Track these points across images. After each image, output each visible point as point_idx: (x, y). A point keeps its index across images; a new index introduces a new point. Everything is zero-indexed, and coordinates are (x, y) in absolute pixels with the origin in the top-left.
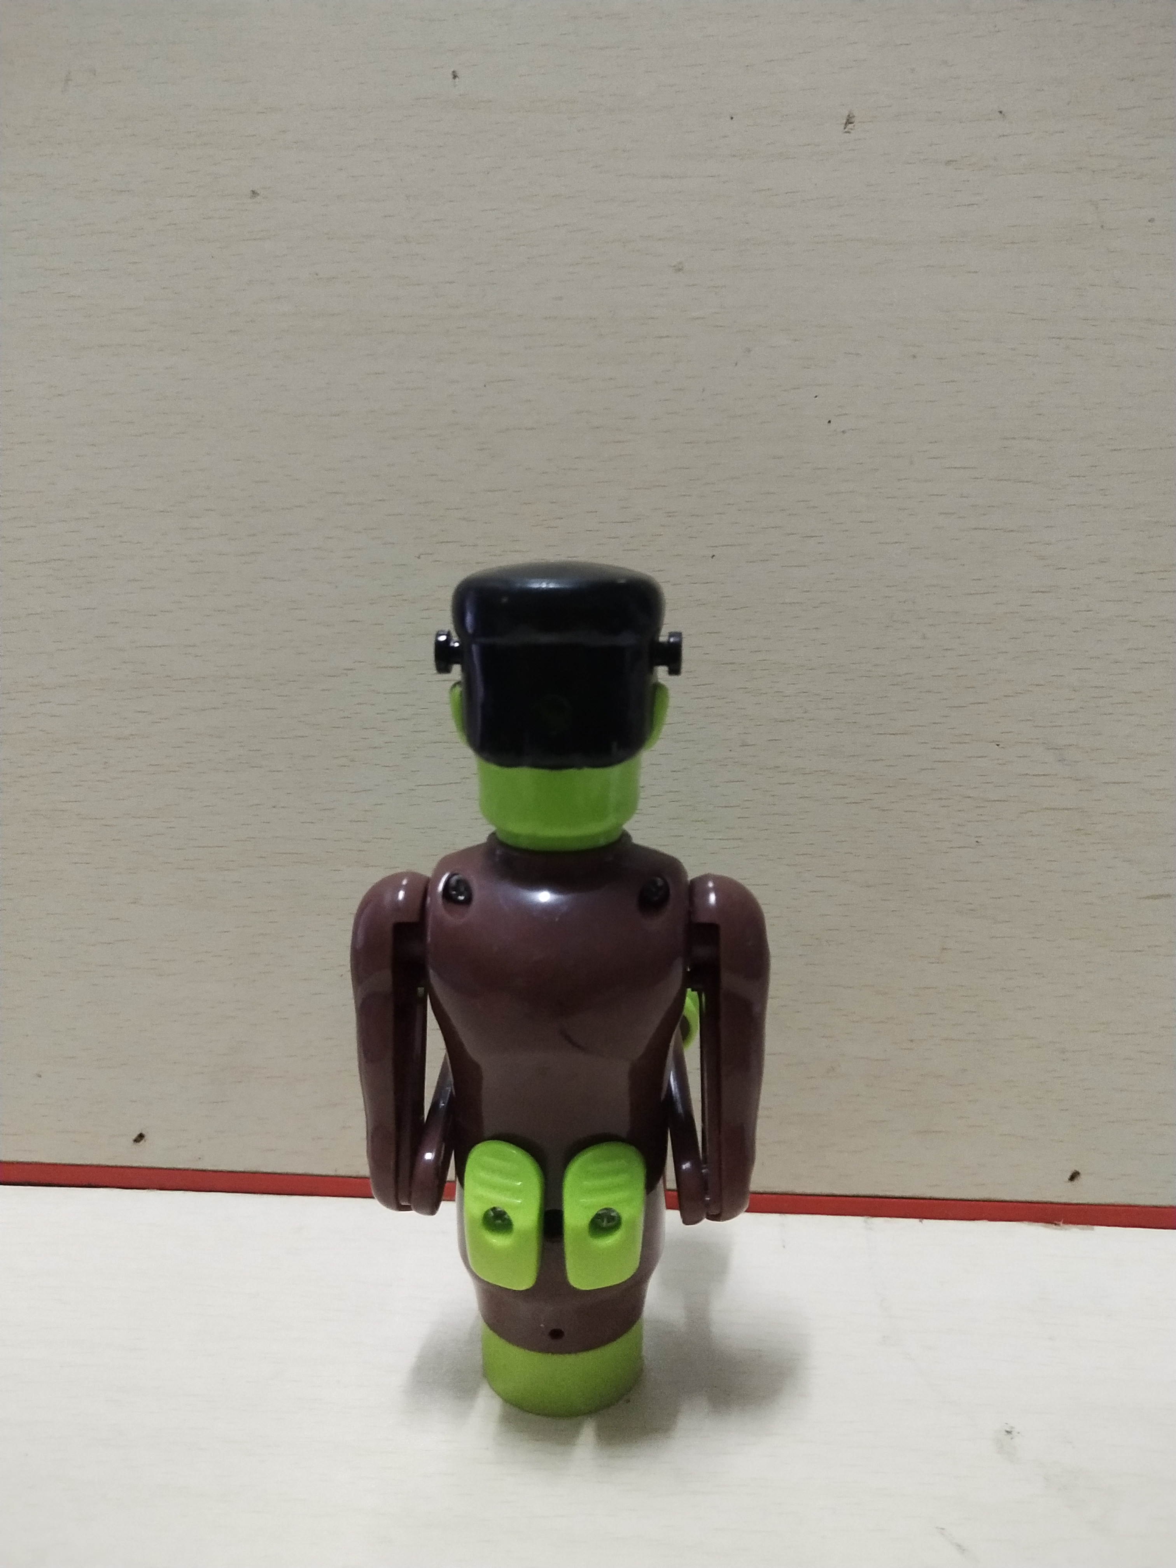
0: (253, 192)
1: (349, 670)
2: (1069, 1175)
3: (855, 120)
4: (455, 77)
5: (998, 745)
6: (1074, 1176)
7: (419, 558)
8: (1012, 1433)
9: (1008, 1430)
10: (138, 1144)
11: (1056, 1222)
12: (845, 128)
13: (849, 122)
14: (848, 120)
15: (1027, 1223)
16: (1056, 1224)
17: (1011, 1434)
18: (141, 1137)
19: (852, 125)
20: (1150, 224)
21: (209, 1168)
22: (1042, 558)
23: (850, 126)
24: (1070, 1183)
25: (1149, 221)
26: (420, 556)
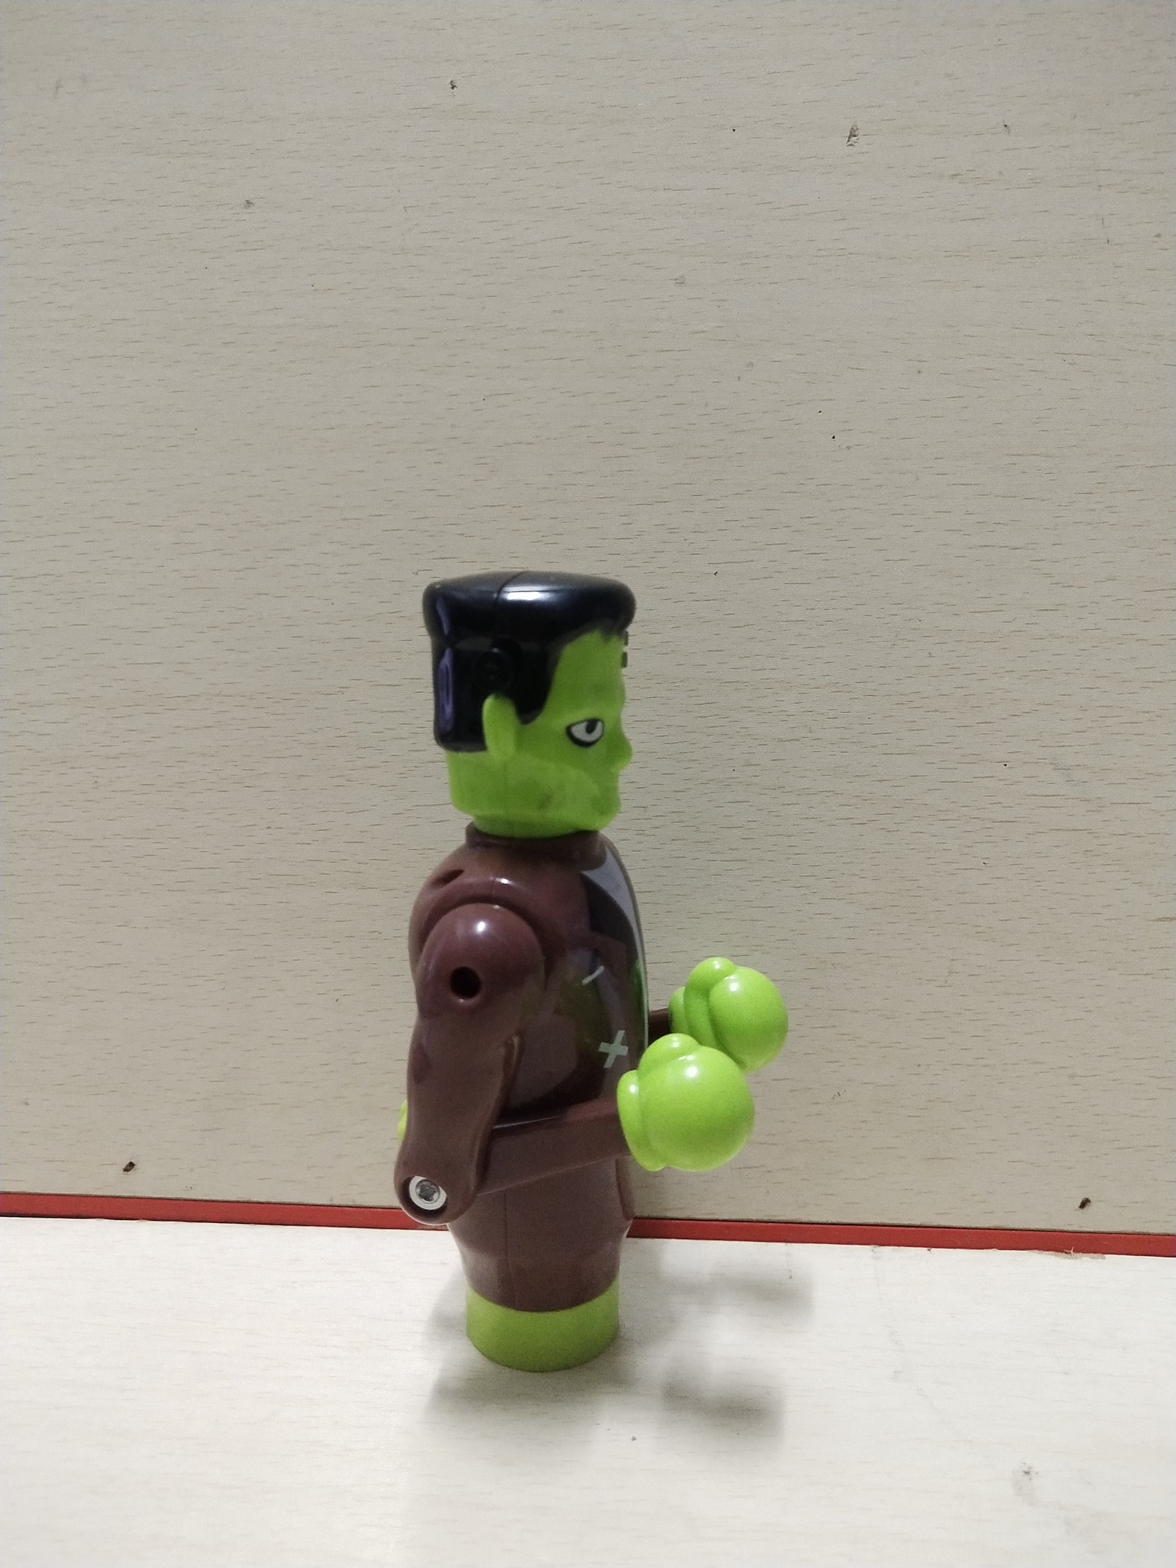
0: (248, 202)
1: (344, 688)
2: (1079, 1203)
3: (860, 133)
4: (453, 88)
5: (1005, 765)
6: (1084, 1204)
7: (417, 574)
8: (1031, 1473)
9: (1027, 1470)
10: (129, 1173)
11: (1067, 1251)
12: (848, 141)
13: (852, 134)
14: (851, 132)
15: (1037, 1251)
16: (1066, 1253)
17: (1030, 1475)
18: (131, 1165)
19: (856, 138)
20: (1156, 239)
21: (200, 1198)
22: (1049, 575)
23: (854, 138)
24: (1081, 1211)
25: (1156, 236)
26: (417, 573)
